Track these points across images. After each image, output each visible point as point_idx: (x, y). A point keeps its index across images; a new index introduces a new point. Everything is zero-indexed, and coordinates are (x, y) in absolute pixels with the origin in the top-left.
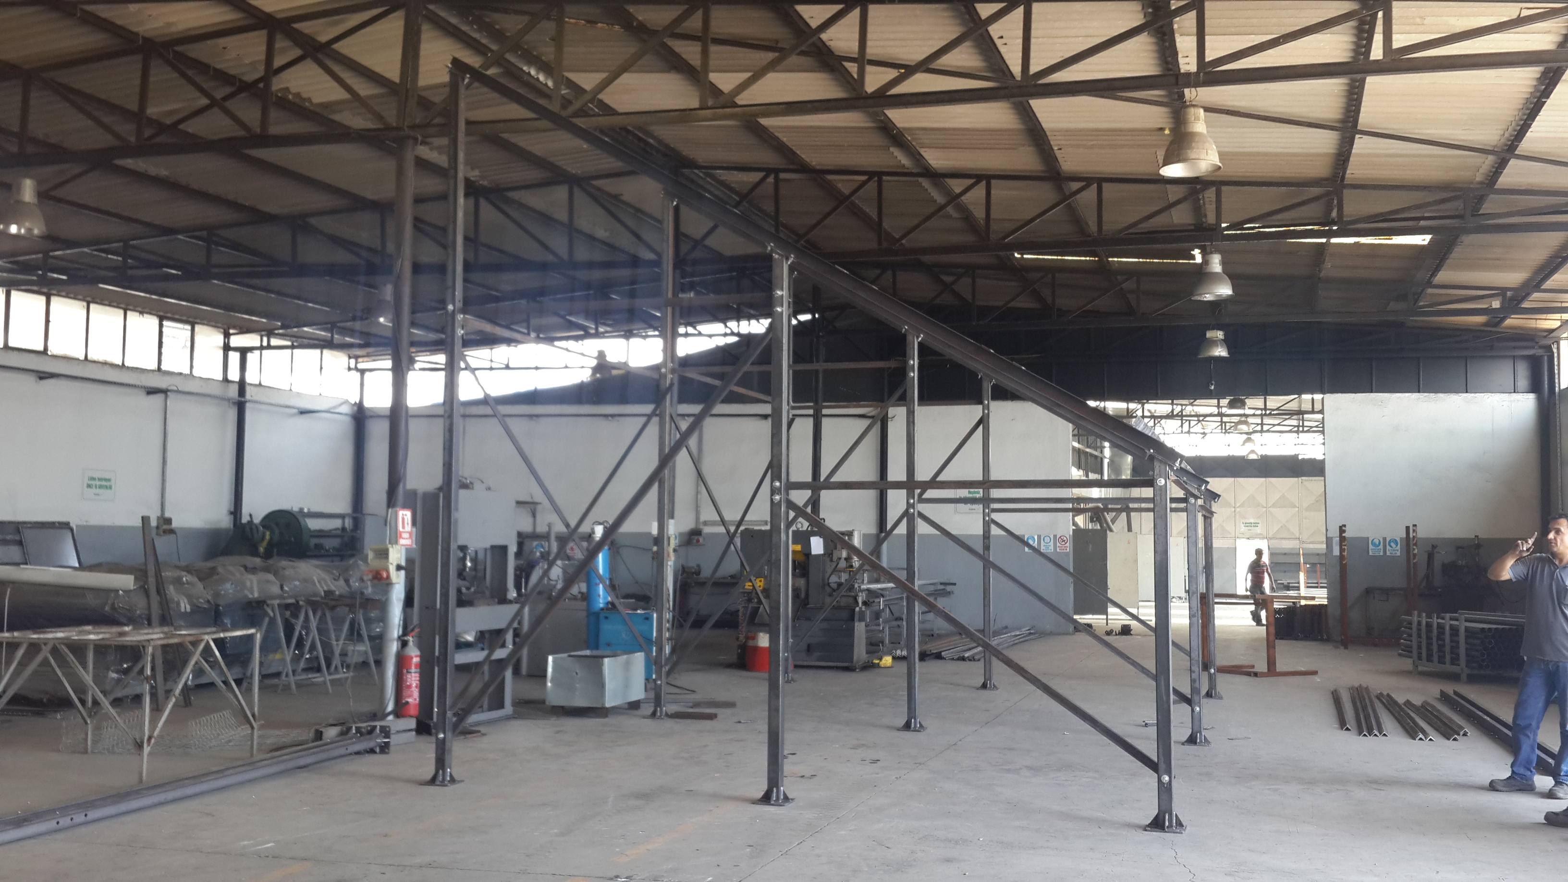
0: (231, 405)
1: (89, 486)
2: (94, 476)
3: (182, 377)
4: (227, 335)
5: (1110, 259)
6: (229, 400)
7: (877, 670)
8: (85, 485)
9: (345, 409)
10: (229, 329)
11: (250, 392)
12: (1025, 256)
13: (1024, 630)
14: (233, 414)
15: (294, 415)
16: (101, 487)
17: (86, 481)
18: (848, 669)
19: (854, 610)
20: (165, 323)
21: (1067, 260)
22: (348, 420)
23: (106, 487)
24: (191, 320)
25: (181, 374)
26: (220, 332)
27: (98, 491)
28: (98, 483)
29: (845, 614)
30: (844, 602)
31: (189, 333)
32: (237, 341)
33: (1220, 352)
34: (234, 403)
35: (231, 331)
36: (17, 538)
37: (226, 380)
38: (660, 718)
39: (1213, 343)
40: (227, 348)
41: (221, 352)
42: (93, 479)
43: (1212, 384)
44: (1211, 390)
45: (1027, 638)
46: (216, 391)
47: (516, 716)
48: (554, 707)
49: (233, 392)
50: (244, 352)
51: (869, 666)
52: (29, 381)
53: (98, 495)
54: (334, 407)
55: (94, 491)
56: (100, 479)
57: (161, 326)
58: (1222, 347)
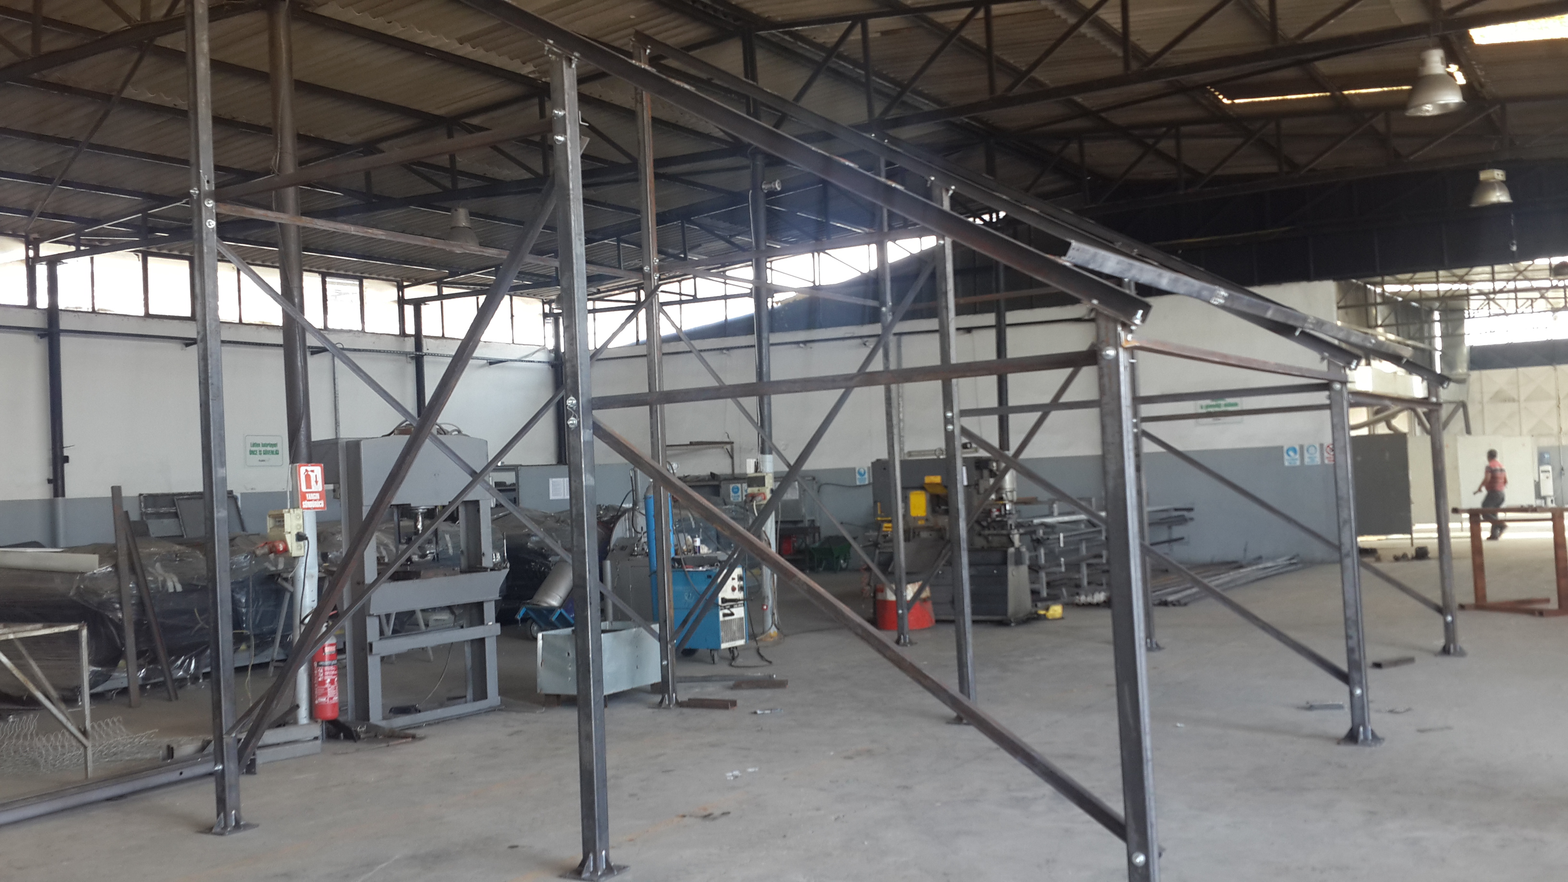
0: (409, 360)
1: (252, 452)
2: (258, 442)
3: (351, 334)
4: (401, 288)
5: (1346, 92)
6: (406, 354)
7: (1040, 625)
8: (248, 453)
9: (542, 356)
10: (403, 281)
11: (428, 346)
12: (1237, 101)
13: (1281, 561)
14: (411, 368)
15: (482, 366)
16: (266, 453)
17: (249, 448)
18: (1003, 623)
19: (1006, 552)
20: (328, 279)
21: (1291, 100)
22: (546, 367)
23: (272, 452)
24: (358, 274)
25: (350, 331)
26: (394, 285)
27: (263, 457)
28: (263, 449)
29: (996, 557)
30: (996, 541)
31: (357, 289)
32: (411, 293)
33: (1500, 196)
34: (412, 358)
35: (405, 284)
36: (173, 510)
37: (403, 334)
38: (668, 707)
39: (1490, 185)
40: (402, 302)
41: (396, 306)
42: (254, 445)
43: (1513, 244)
44: (1513, 252)
45: (1281, 571)
46: (392, 346)
47: (502, 708)
48: (547, 696)
49: (409, 345)
50: (418, 303)
51: (1033, 618)
52: (176, 347)
53: (263, 461)
54: (527, 356)
55: (258, 457)
56: (264, 445)
57: (324, 283)
58: (1501, 189)
